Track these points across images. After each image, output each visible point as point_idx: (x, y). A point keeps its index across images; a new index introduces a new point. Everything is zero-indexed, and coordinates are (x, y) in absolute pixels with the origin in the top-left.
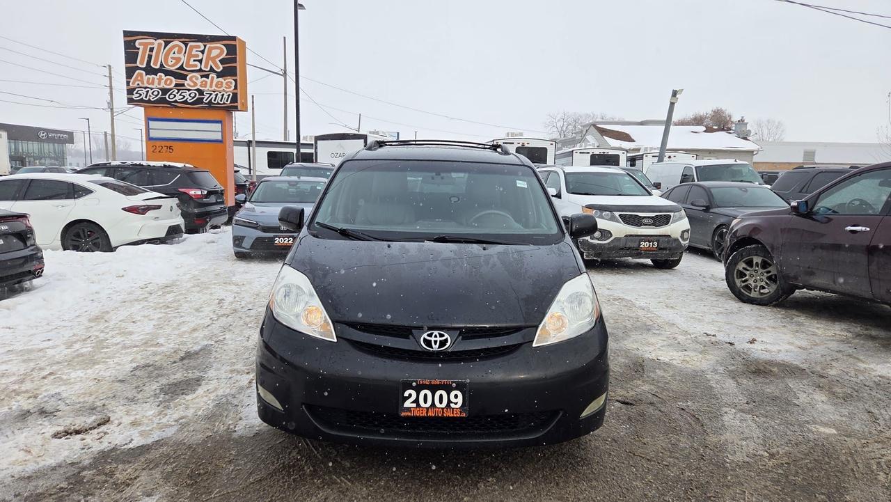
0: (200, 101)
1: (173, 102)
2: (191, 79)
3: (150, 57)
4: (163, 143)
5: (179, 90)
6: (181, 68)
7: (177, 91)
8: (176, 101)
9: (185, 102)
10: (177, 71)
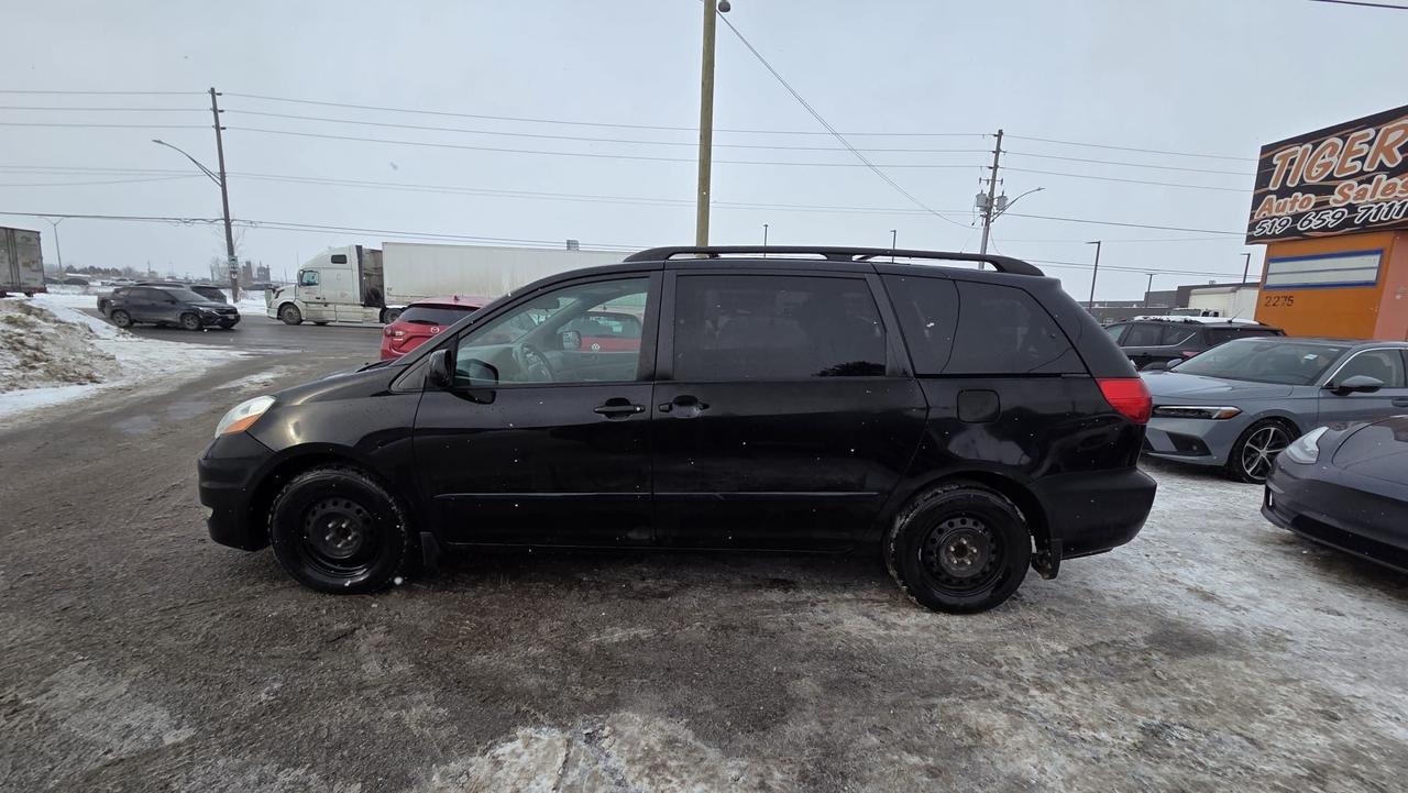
0: (1349, 222)
1: (1305, 231)
2: (1341, 192)
3: (1288, 172)
4: (1281, 293)
5: (1317, 213)
6: (1330, 177)
7: (1314, 214)
8: (1311, 230)
9: (1326, 229)
10: (1324, 183)
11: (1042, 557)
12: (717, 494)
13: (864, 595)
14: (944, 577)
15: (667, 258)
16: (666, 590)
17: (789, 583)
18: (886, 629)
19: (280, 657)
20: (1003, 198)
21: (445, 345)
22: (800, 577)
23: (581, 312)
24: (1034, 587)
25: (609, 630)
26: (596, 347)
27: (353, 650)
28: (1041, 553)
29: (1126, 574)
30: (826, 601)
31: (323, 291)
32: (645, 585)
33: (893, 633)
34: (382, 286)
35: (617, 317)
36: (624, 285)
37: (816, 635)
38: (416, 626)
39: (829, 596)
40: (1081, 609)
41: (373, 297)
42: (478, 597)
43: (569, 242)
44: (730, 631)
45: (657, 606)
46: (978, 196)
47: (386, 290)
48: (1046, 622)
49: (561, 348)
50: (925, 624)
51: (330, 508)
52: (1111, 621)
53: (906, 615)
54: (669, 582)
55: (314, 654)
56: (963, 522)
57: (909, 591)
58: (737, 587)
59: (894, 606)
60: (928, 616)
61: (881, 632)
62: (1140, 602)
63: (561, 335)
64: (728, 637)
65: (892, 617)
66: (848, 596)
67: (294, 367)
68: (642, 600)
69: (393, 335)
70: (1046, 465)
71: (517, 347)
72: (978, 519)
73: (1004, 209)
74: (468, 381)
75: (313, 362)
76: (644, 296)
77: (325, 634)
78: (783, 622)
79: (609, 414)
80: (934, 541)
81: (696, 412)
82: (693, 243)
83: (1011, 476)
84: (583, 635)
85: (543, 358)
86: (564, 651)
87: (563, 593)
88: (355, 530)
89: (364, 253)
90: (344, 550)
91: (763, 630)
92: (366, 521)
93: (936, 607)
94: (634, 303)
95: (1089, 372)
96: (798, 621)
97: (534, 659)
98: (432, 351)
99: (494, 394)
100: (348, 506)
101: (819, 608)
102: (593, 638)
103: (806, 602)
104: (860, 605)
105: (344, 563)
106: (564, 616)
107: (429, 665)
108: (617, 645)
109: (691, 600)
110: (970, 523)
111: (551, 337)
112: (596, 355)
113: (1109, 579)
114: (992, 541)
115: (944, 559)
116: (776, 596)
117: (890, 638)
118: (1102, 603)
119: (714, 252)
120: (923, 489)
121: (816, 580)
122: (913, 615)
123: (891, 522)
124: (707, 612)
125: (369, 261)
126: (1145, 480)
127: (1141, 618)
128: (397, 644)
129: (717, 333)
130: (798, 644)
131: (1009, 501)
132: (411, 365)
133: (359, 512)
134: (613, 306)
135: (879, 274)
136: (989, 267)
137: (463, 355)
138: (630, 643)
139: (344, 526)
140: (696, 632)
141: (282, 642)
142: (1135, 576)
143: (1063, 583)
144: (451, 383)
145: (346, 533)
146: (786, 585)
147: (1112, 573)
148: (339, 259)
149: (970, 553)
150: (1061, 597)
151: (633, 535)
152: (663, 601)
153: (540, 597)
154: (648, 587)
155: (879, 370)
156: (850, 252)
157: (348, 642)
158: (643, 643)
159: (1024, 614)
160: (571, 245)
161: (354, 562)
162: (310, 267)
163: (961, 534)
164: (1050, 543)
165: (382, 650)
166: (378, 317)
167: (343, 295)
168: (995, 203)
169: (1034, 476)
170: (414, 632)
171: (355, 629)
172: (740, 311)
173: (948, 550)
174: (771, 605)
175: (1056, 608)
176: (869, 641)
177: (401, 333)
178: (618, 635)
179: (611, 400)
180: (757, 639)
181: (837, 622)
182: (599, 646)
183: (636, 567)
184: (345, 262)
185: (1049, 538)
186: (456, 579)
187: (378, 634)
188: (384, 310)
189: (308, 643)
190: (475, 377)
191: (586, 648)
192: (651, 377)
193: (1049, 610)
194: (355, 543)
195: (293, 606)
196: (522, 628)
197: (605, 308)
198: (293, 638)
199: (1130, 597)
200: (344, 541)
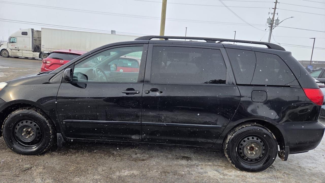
11: (282, 153)
12: (164, 123)
13: (216, 164)
14: (245, 158)
15: (150, 40)
16: (144, 158)
17: (189, 158)
18: (224, 176)
19: (5, 175)
20: (277, 20)
21: (70, 66)
22: (192, 156)
23: (117, 57)
24: (279, 164)
25: (123, 171)
26: (121, 71)
27: (31, 174)
28: (282, 151)
29: (314, 161)
30: (202, 165)
31: (18, 45)
32: (137, 156)
33: (226, 177)
34: (40, 44)
35: (131, 60)
36: (134, 48)
37: (198, 177)
38: (54, 167)
39: (203, 163)
40: (296, 173)
41: (37, 48)
42: (76, 158)
43: (112, 31)
44: (166, 174)
45: (141, 163)
46: (268, 19)
47: (42, 46)
48: (283, 177)
49: (110, 70)
50: (238, 175)
51: (25, 123)
52: (307, 177)
53: (231, 171)
54: (145, 155)
55: (17, 175)
56: (253, 138)
57: (232, 163)
58: (170, 158)
59: (227, 168)
60: (239, 172)
61: (222, 177)
62: (319, 171)
63: (110, 65)
64: (166, 175)
65: (226, 172)
66: (210, 163)
67: (7, 73)
68: (135, 161)
69: (46, 63)
70: (285, 119)
71: (95, 69)
72: (258, 137)
73: (278, 24)
74: (77, 80)
75: (14, 72)
76: (141, 52)
77: (21, 168)
78: (186, 171)
79: (127, 94)
80: (242, 145)
81: (158, 94)
82: (159, 35)
83: (271, 122)
84: (114, 172)
85: (104, 73)
86: (107, 177)
87: (107, 158)
88: (33, 132)
89: (34, 31)
90: (28, 138)
91: (179, 174)
92: (38, 129)
93: (242, 169)
94: (138, 55)
95: (300, 86)
96: (191, 171)
97: (96, 180)
98: (65, 69)
99: (86, 85)
100: (31, 123)
101: (199, 167)
102: (118, 174)
103: (194, 165)
104: (214, 167)
105: (28, 144)
106: (107, 166)
107: (58, 180)
108: (126, 176)
109: (153, 162)
110: (255, 139)
111: (106, 66)
112: (121, 73)
113: (308, 163)
114: (263, 146)
115: (245, 152)
116: (184, 162)
117: (225, 179)
118: (304, 171)
119: (167, 38)
120: (238, 125)
121: (199, 158)
122: (234, 171)
123: (226, 137)
124: (158, 166)
125: (36, 35)
126: (321, 126)
127: (318, 177)
128: (47, 173)
129: (166, 67)
130: (191, 179)
131: (270, 131)
132: (57, 73)
133: (35, 125)
134: (128, 56)
135: (225, 48)
136: (266, 47)
137: (76, 71)
138: (130, 176)
139: (29, 130)
140: (154, 173)
141: (6, 170)
142: (318, 162)
143: (290, 163)
144: (71, 81)
145: (29, 133)
146: (188, 158)
147: (309, 161)
148: (25, 33)
149: (255, 150)
150: (289, 168)
151: (133, 137)
152: (143, 162)
153: (99, 159)
154: (138, 157)
155: (224, 82)
156: (215, 40)
157: (30, 171)
158: (135, 176)
159: (275, 173)
160: (113, 32)
161: (32, 143)
162: (13, 36)
163: (252, 143)
164: (285, 148)
165: (41, 175)
166: (38, 56)
167: (25, 47)
168: (275, 22)
169: (280, 123)
170: (53, 169)
171: (32, 167)
172: (175, 60)
173: (247, 148)
174: (182, 165)
175: (287, 172)
176: (217, 179)
177: (49, 62)
178: (126, 173)
179: (128, 89)
180: (176, 177)
181: (206, 173)
182: (120, 177)
183: (133, 150)
184: (27, 35)
185: (284, 146)
186: (68, 151)
187: (40, 169)
188: (41, 53)
189: (15, 171)
190: (80, 79)
191: (115, 177)
192: (143, 81)
193: (285, 173)
194: (33, 136)
195: (9, 158)
196: (92, 169)
197: (125, 56)
198: (9, 169)
199: (315, 169)
200: (28, 136)
